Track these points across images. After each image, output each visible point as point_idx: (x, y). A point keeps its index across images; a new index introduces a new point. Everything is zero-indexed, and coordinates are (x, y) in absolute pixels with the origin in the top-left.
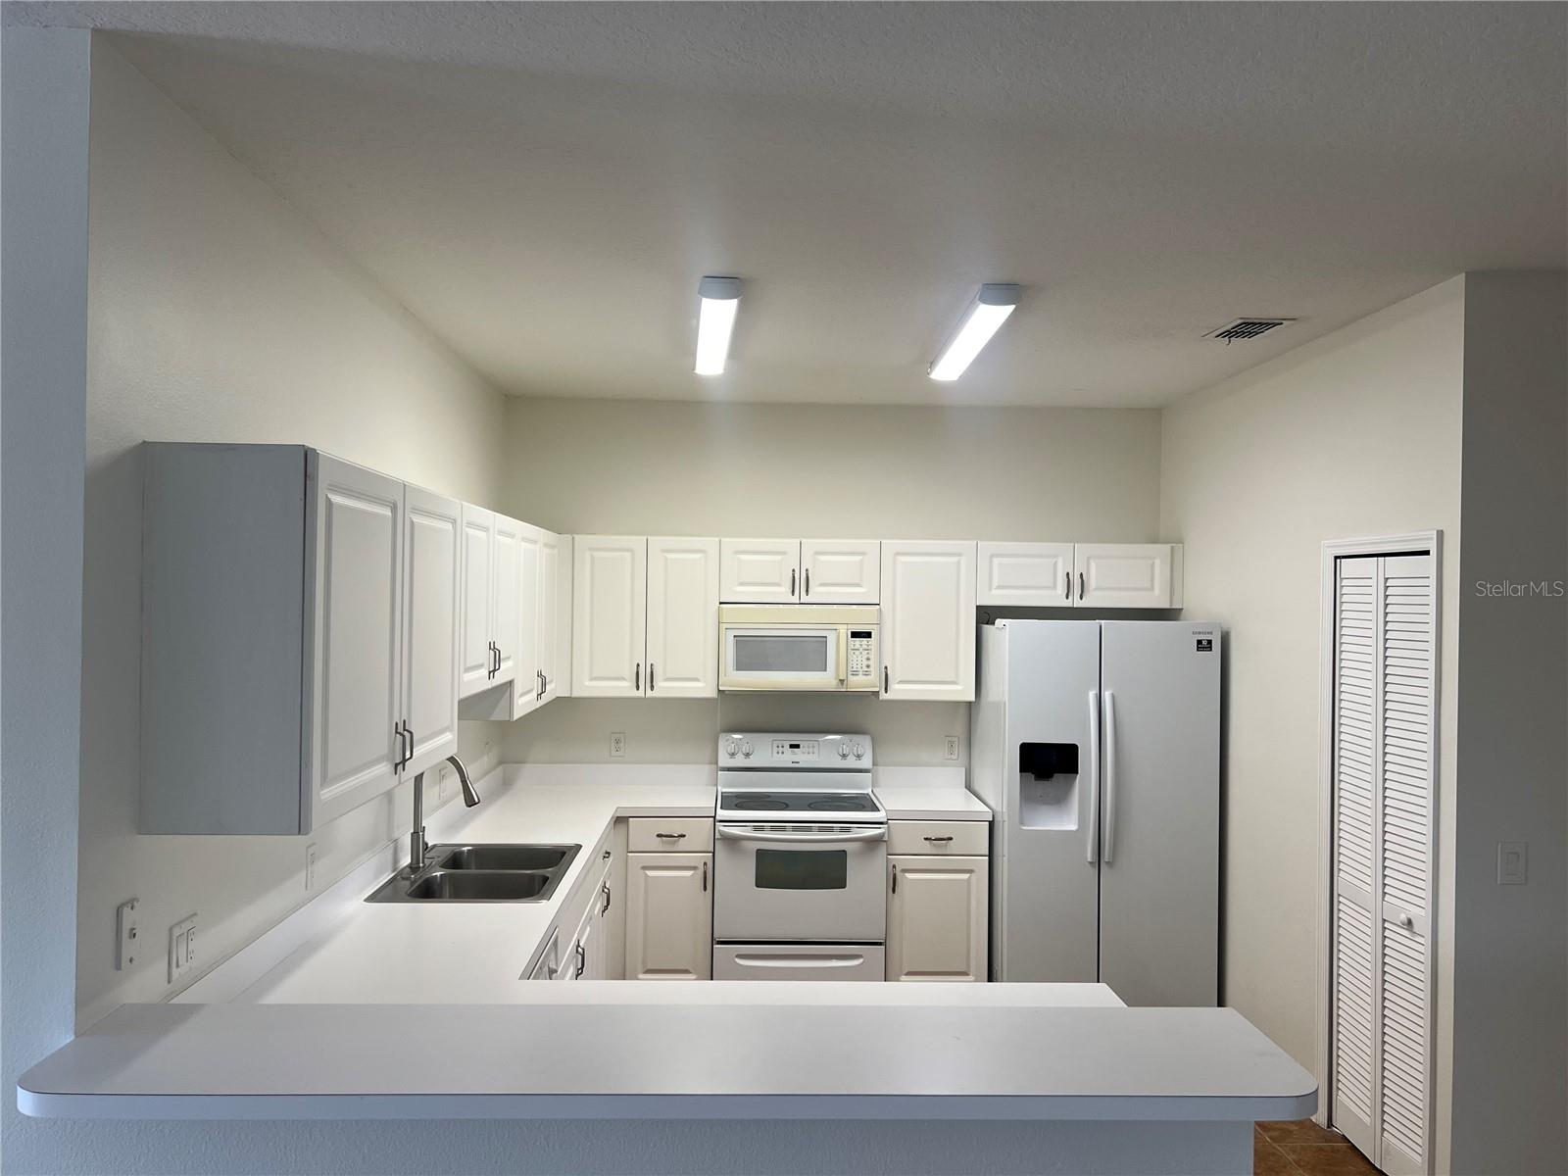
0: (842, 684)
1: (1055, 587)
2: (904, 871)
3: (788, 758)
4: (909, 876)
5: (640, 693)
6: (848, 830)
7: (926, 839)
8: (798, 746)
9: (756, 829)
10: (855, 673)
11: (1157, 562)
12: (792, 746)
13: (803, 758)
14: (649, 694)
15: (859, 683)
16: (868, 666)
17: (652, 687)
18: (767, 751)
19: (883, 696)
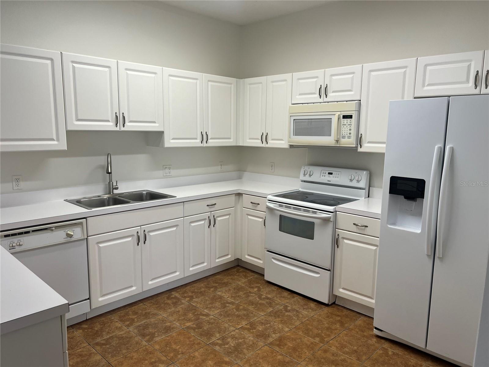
0: (337, 143)
1: (468, 81)
2: (344, 238)
3: (326, 178)
4: (346, 241)
6: (315, 213)
7: (354, 224)
8: (331, 174)
9: (280, 206)
10: (344, 137)
12: (329, 173)
13: (333, 179)
15: (349, 142)
16: (350, 134)
18: (319, 174)
19: (360, 150)
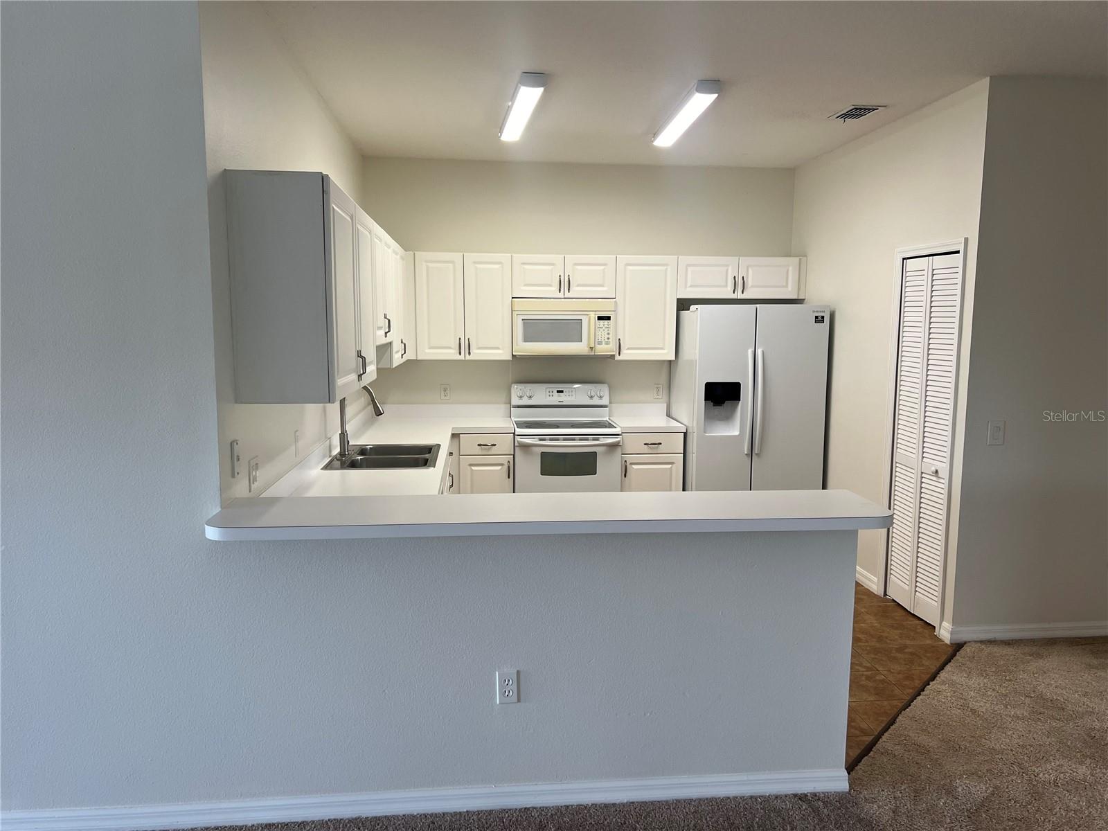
0: (592, 350)
1: (726, 286)
2: (632, 464)
3: (555, 399)
4: (634, 467)
5: (462, 357)
6: (597, 439)
7: (645, 444)
8: (562, 392)
9: (541, 440)
10: (600, 343)
11: (790, 268)
12: (558, 392)
13: (565, 399)
14: (468, 357)
15: (602, 349)
16: (608, 339)
17: (469, 353)
18: (543, 394)
19: (618, 358)
